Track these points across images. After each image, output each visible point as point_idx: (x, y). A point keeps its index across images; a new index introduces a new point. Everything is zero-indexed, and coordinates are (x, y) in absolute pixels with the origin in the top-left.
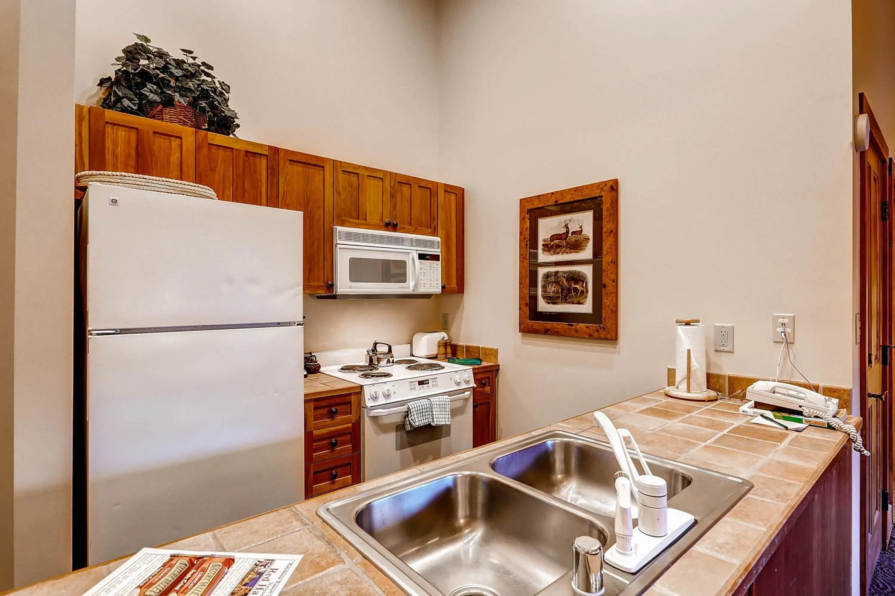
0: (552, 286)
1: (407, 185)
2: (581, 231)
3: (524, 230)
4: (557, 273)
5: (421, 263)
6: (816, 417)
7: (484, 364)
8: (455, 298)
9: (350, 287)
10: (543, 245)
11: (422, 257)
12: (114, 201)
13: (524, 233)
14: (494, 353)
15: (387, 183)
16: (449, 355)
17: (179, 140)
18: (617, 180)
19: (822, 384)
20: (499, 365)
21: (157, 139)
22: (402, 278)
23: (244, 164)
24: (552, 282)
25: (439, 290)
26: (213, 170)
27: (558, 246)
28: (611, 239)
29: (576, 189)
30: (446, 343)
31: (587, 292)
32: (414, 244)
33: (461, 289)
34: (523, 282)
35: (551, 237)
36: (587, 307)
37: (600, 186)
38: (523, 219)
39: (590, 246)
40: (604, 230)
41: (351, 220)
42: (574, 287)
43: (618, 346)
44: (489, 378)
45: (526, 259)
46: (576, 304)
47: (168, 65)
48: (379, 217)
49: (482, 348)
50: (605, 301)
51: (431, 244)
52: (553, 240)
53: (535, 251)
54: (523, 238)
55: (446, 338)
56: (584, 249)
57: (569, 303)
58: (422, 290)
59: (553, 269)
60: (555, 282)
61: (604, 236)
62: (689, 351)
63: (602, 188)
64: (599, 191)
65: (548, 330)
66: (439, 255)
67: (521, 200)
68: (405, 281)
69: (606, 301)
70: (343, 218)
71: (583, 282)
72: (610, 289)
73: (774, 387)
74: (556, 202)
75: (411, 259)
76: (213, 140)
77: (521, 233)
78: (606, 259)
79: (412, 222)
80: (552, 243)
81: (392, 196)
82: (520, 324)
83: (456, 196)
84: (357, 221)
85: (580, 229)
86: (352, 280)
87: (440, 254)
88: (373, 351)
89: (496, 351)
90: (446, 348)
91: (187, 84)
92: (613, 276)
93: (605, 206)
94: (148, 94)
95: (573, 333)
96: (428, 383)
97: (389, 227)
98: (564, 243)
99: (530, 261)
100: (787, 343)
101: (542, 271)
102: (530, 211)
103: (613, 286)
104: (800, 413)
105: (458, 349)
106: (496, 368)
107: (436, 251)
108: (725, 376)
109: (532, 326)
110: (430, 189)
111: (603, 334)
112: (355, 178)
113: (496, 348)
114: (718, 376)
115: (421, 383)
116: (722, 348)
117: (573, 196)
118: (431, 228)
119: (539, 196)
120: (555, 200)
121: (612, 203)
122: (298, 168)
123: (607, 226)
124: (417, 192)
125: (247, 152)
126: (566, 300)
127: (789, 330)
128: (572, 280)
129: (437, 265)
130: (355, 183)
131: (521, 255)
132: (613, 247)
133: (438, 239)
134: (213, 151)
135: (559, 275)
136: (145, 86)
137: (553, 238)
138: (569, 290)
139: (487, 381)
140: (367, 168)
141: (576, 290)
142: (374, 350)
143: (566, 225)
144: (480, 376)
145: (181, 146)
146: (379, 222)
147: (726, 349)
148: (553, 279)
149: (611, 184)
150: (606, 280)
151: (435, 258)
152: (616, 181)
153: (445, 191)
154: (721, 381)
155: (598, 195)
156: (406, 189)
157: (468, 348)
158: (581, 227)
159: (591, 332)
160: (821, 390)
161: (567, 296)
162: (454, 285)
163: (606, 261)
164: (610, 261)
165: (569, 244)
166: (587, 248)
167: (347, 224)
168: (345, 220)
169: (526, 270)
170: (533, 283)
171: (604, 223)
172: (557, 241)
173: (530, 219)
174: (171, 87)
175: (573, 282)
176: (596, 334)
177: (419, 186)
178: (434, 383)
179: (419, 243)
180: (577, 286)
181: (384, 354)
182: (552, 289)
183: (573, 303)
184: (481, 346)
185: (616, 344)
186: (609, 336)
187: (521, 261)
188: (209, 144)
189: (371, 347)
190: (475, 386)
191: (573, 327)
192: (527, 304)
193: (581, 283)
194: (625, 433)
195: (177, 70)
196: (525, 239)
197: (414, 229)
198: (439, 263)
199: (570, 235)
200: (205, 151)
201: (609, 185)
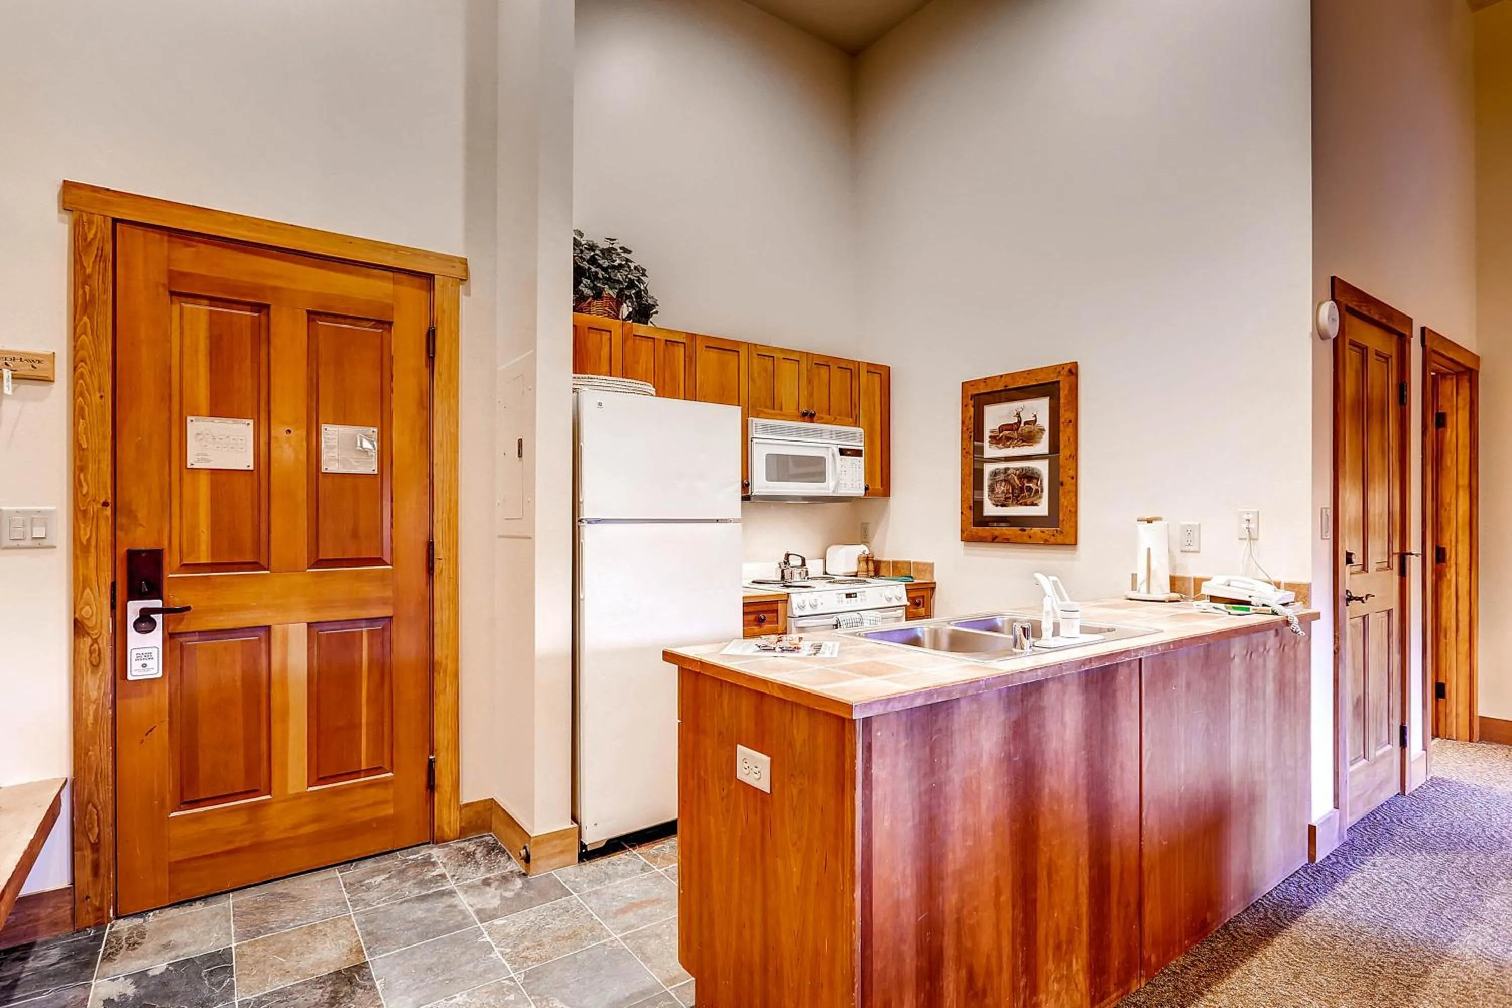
0: (1001, 485)
1: (825, 367)
2: (1035, 421)
3: (967, 419)
4: (1007, 469)
5: (841, 460)
6: (1264, 605)
7: (916, 581)
8: (878, 502)
9: (767, 487)
10: (991, 437)
11: (842, 452)
12: (600, 404)
13: (966, 423)
14: (930, 567)
15: (804, 366)
16: (872, 573)
17: (609, 334)
18: (1076, 363)
19: (1284, 580)
20: (935, 583)
21: (591, 335)
22: (819, 476)
23: (664, 355)
24: (1002, 481)
25: (862, 492)
26: (637, 362)
27: (1008, 438)
28: (1070, 430)
29: (1029, 372)
30: (868, 558)
31: (1042, 491)
32: (834, 436)
33: (886, 492)
34: (966, 482)
35: (1000, 428)
36: (1042, 509)
37: (1058, 369)
38: (966, 406)
39: (1046, 437)
40: (1062, 420)
41: (766, 410)
42: (1027, 487)
43: (1077, 553)
44: (923, 597)
45: (969, 454)
46: (1029, 505)
47: (596, 256)
48: (795, 406)
49: (914, 563)
50: (1062, 500)
51: (853, 436)
52: (1002, 431)
53: (981, 443)
54: (965, 429)
55: (867, 552)
56: (1038, 442)
57: (1021, 504)
58: (843, 492)
59: (1002, 466)
60: (1005, 481)
61: (1062, 426)
62: (1149, 550)
63: (1059, 372)
64: (1055, 375)
65: (996, 537)
66: (861, 450)
67: (963, 383)
68: (824, 481)
69: (1064, 501)
70: (758, 408)
71: (1038, 479)
72: (1068, 486)
73: (1229, 581)
74: (1006, 386)
75: (830, 455)
76: (637, 332)
77: (963, 422)
78: (1064, 453)
79: (831, 411)
80: (1001, 435)
81: (810, 381)
82: (962, 531)
83: (881, 377)
84: (772, 411)
85: (1034, 419)
86: (769, 479)
87: (862, 448)
88: (785, 563)
89: (932, 565)
90: (867, 563)
91: (616, 276)
92: (1072, 473)
93: (1063, 393)
94: (583, 289)
95: (1026, 539)
96: (856, 597)
97: (806, 417)
98: (1015, 435)
99: (974, 457)
100: (1251, 539)
101: (988, 468)
102: (973, 397)
103: (1071, 484)
104: (1249, 603)
105: (883, 565)
106: (933, 586)
107: (860, 445)
108: (1190, 578)
109: (977, 533)
110: (851, 370)
111: (1060, 538)
112: (770, 362)
113: (931, 562)
114: (1183, 579)
115: (849, 596)
116: (1187, 548)
117: (1026, 380)
118: (852, 417)
119: (985, 379)
120: (1004, 384)
121: (1070, 389)
122: (713, 355)
123: (1065, 415)
124: (836, 375)
125: (666, 341)
126: (1018, 501)
127: (1253, 526)
128: (1024, 478)
129: (860, 461)
130: (770, 368)
131: (963, 449)
132: (1071, 439)
133: (861, 430)
134: (637, 342)
135: (1009, 472)
136: (581, 282)
137: (1002, 429)
138: (1021, 490)
139: (921, 600)
140: (782, 350)
141: (1029, 489)
142: (787, 562)
143: (1017, 414)
144: (913, 594)
145: (611, 339)
146: (793, 411)
147: (1192, 549)
148: (1002, 477)
149: (1069, 368)
150: (1064, 477)
151: (858, 453)
152: (1075, 365)
153: (868, 372)
154: (1187, 584)
155: (1055, 380)
156: (824, 371)
157: (895, 564)
158: (1035, 416)
159: (1047, 537)
160: (1282, 586)
161: (1019, 496)
162: (878, 486)
163: (1064, 456)
164: (1068, 455)
165: (1021, 436)
166: (1042, 440)
167: (762, 415)
168: (760, 411)
169: (970, 467)
170: (978, 484)
171: (1062, 411)
172: (1008, 432)
173: (974, 406)
174: (600, 279)
175: (1026, 480)
176: (1052, 540)
177: (839, 368)
178: (863, 597)
179: (838, 435)
180: (1031, 485)
181: (798, 567)
182: (1001, 488)
183: (1026, 505)
184: (912, 561)
185: (1075, 550)
186: (1067, 542)
187: (963, 457)
188: (634, 335)
189: (782, 559)
190: (908, 604)
191: (1026, 533)
192: (970, 507)
193: (1035, 481)
194: (1052, 578)
195: (603, 261)
196: (967, 429)
197: (833, 419)
198: (862, 459)
199: (1022, 425)
200: (630, 343)
201: (1067, 369)
